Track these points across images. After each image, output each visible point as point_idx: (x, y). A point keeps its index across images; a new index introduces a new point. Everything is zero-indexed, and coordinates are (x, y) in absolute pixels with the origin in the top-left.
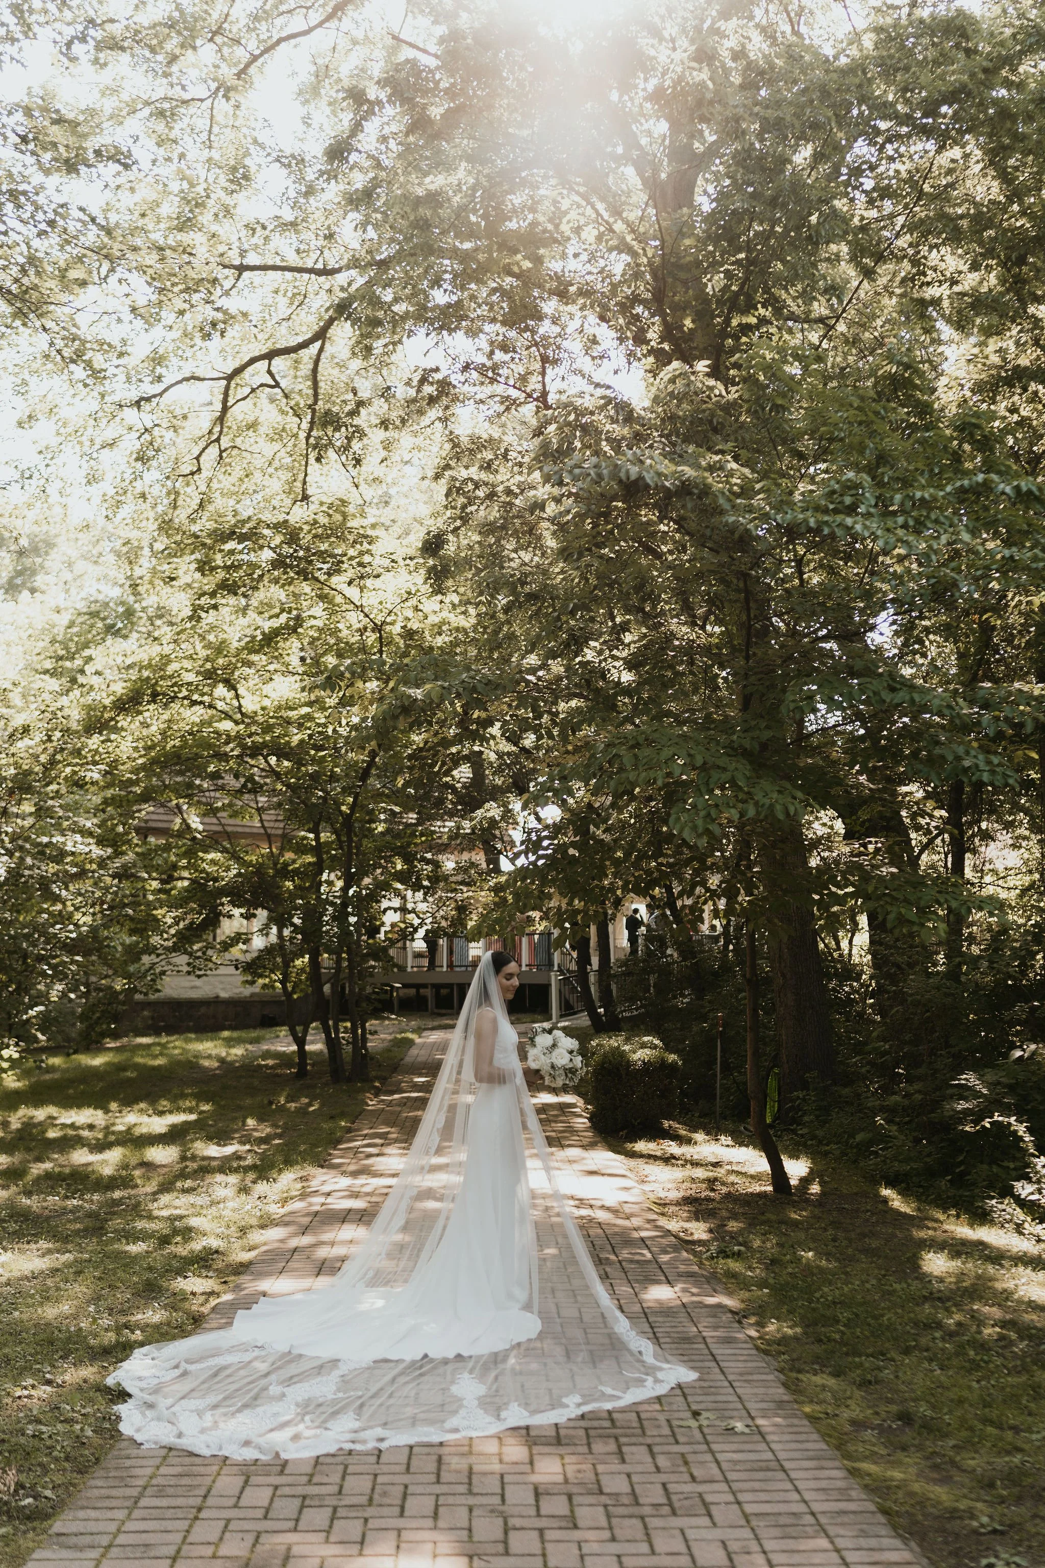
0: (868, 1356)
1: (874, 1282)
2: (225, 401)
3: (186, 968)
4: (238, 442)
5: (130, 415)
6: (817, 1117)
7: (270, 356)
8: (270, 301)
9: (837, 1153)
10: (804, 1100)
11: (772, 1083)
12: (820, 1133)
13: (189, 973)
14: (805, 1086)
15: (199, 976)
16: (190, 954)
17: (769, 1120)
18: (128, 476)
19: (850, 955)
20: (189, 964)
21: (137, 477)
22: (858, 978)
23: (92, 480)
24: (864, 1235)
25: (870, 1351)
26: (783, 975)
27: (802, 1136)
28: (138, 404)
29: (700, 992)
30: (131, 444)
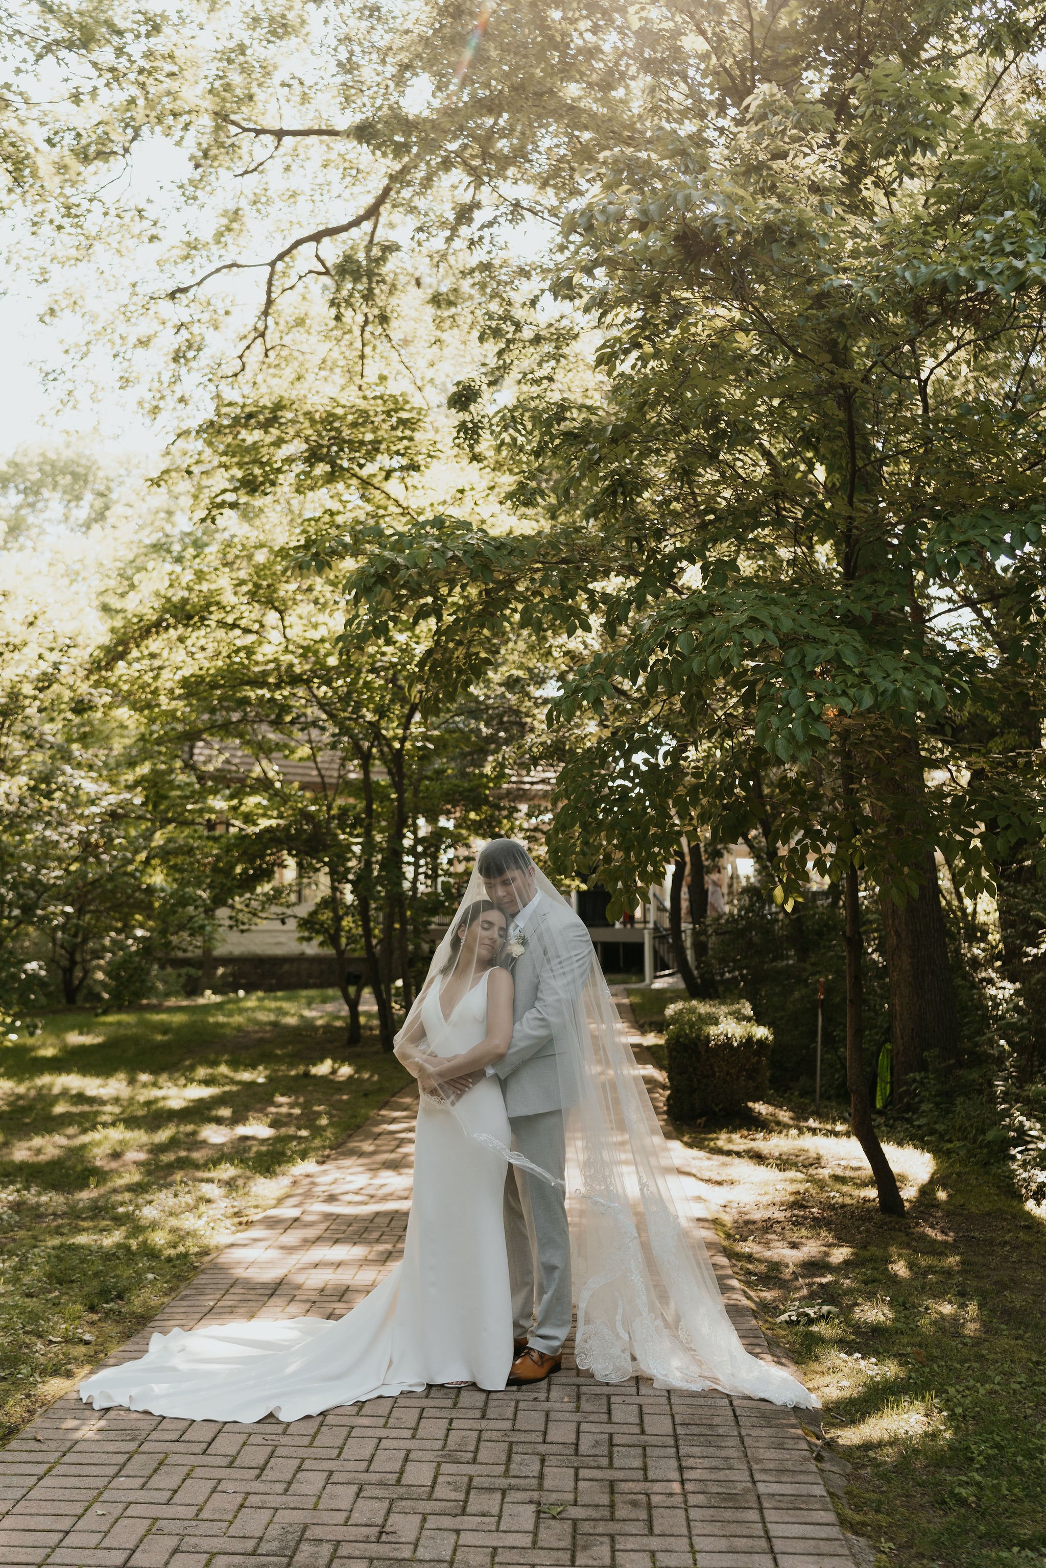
0: (1023, 1545)
1: (1023, 1378)
2: (269, 292)
3: (228, 922)
4: (287, 340)
5: (165, 307)
6: (937, 1105)
7: (317, 237)
8: (321, 180)
9: (963, 1153)
10: (922, 1083)
11: (883, 1061)
12: (940, 1127)
13: (231, 927)
14: (923, 1066)
15: (242, 931)
16: (232, 907)
17: (879, 1105)
18: (166, 378)
19: (975, 912)
20: (231, 918)
21: (176, 379)
22: (984, 939)
23: (125, 382)
24: (1002, 1286)
25: (1026, 1532)
26: (898, 934)
27: (919, 1127)
28: (172, 296)
29: (803, 954)
30: (169, 341)
